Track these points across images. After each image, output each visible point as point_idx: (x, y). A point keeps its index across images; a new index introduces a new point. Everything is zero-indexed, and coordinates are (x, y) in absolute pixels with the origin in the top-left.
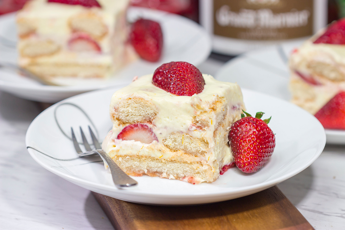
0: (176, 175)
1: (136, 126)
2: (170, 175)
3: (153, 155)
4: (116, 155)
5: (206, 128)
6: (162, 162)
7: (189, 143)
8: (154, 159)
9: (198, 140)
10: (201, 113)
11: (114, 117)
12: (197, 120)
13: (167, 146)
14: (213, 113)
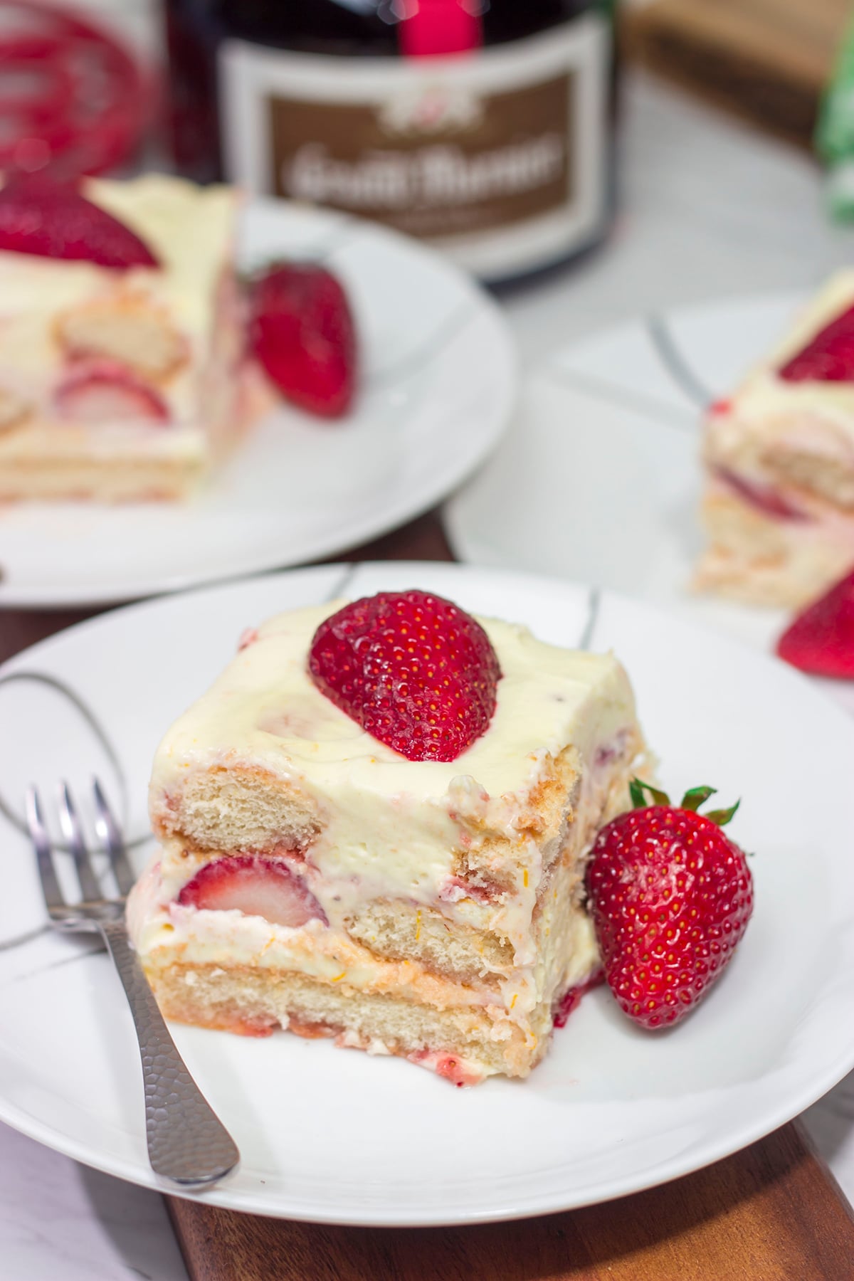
0: (392, 1044)
1: (248, 864)
2: (373, 1040)
3: (308, 971)
4: (175, 963)
5: (506, 898)
6: (341, 994)
7: (442, 940)
8: (314, 984)
9: (473, 932)
10: (487, 841)
11: (165, 828)
12: (472, 867)
13: (359, 941)
14: (531, 845)
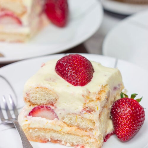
0: (71, 144)
1: (42, 107)
2: (67, 143)
3: (54, 129)
4: (28, 128)
5: (93, 112)
6: (61, 134)
7: (81, 122)
8: (56, 132)
9: (87, 120)
10: (90, 101)
11: (26, 100)
12: (87, 106)
13: (65, 123)
14: (98, 102)
